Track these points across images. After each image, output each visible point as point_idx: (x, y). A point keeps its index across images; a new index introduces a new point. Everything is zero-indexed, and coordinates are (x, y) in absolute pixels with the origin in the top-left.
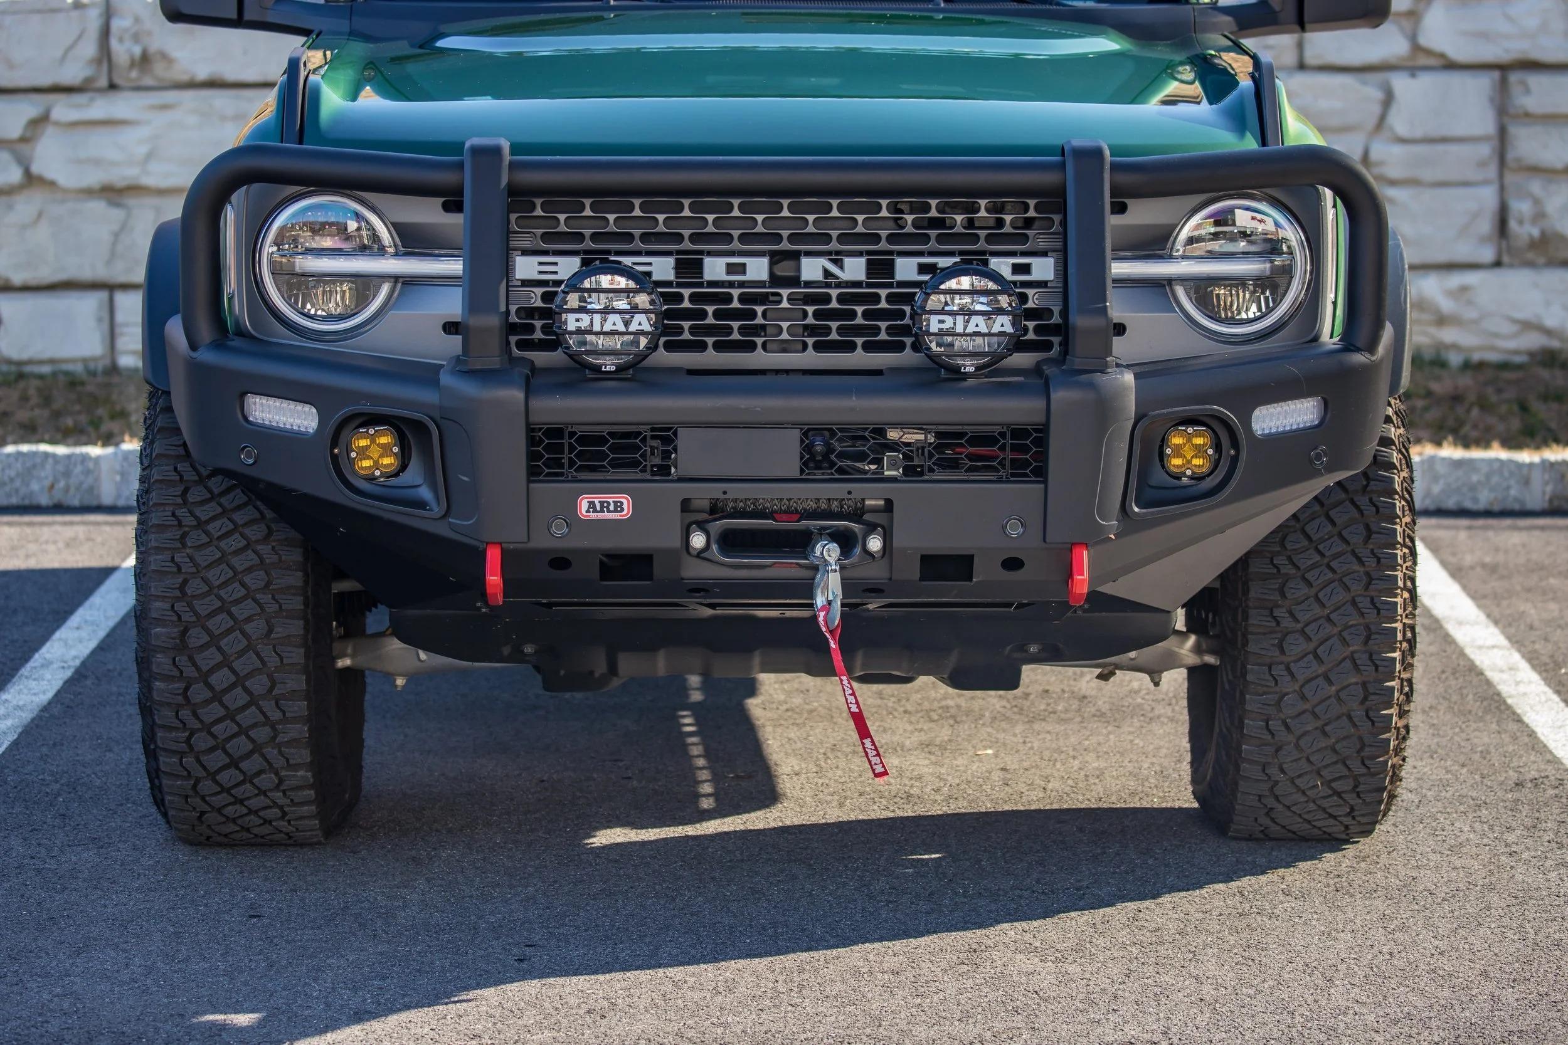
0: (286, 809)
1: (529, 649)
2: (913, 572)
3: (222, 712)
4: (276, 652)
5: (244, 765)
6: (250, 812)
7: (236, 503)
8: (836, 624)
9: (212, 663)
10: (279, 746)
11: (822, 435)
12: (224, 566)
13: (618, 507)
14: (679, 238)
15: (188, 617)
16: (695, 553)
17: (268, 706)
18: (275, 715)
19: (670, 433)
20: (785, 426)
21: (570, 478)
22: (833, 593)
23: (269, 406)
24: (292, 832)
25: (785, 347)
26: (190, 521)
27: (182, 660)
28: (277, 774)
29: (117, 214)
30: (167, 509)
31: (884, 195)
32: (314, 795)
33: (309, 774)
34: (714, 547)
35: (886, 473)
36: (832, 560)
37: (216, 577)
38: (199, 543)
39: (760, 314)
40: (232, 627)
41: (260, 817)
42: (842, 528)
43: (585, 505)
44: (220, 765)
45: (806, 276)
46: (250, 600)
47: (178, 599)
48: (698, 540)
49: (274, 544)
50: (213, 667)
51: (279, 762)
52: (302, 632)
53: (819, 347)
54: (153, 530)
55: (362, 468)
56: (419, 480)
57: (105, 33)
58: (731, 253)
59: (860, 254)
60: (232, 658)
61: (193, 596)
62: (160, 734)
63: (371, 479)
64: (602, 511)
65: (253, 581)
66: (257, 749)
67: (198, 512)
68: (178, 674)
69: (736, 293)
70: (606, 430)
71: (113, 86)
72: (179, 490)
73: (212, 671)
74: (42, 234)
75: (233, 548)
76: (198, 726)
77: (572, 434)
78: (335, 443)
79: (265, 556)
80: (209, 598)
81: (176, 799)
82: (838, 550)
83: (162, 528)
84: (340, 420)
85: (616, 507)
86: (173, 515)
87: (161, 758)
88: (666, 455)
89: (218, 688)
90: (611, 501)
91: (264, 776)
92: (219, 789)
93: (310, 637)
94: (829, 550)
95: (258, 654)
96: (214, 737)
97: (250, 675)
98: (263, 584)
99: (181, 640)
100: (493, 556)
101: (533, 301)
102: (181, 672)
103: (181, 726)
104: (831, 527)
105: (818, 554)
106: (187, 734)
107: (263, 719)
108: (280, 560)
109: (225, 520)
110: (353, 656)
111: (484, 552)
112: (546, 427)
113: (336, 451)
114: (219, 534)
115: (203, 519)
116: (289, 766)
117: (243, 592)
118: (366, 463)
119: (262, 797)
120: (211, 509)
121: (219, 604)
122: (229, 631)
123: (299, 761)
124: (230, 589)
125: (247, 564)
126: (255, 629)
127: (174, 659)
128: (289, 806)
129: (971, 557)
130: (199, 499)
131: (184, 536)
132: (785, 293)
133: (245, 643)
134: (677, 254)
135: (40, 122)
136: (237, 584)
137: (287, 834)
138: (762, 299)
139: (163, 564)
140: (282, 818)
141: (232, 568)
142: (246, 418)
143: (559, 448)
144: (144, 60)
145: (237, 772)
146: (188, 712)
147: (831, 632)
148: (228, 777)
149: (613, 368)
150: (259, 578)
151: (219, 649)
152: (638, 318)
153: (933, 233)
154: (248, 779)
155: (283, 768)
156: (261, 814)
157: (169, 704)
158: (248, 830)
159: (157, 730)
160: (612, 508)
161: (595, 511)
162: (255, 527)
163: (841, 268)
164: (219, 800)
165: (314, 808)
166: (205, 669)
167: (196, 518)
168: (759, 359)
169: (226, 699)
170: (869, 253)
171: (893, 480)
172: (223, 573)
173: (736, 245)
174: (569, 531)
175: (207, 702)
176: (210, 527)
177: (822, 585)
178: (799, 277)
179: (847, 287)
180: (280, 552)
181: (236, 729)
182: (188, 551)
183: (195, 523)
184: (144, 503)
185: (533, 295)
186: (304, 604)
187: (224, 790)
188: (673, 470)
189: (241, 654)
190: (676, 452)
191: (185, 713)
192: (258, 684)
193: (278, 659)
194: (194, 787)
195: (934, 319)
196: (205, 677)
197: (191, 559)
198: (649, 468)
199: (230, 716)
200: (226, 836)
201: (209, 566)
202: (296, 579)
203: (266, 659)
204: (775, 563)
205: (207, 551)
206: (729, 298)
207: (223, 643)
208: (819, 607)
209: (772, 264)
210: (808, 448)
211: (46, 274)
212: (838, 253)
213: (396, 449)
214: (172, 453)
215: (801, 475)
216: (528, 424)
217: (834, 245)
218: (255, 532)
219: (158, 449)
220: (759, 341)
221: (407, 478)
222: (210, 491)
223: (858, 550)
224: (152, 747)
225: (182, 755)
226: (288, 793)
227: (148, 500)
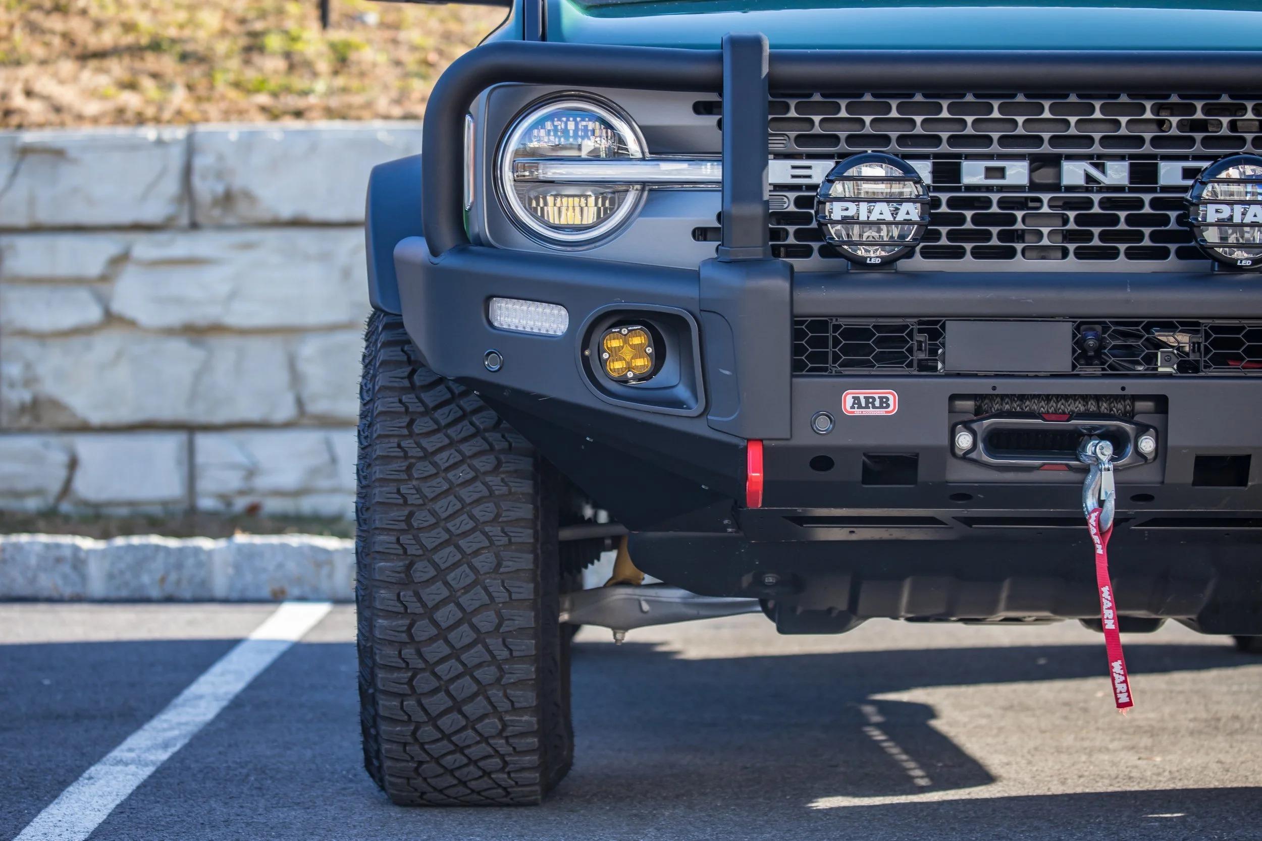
0: (508, 759)
1: (770, 579)
2: (1187, 475)
3: (447, 651)
4: (505, 587)
5: (466, 709)
6: (471, 761)
7: (463, 435)
8: (1109, 525)
9: (438, 598)
10: (505, 687)
11: (1093, 330)
12: (451, 498)
13: (884, 403)
14: (937, 140)
15: (413, 550)
16: (961, 453)
17: (494, 643)
18: (504, 654)
19: (938, 327)
20: (1057, 319)
21: (834, 373)
22: (1106, 493)
23: (515, 310)
24: (512, 787)
25: (1043, 253)
26: (416, 452)
27: (407, 595)
28: (501, 719)
29: (198, 354)
30: (392, 441)
31: (1149, 97)
32: (537, 744)
33: (534, 719)
34: (981, 446)
35: (1160, 370)
36: (1105, 459)
37: (443, 509)
38: (426, 474)
39: (1019, 219)
40: (460, 561)
41: (479, 768)
42: (1112, 429)
43: (849, 401)
44: (442, 708)
45: (1066, 181)
46: (478, 533)
47: (403, 531)
48: (964, 441)
49: (503, 476)
50: (438, 603)
51: (504, 705)
52: (531, 566)
53: (1081, 254)
54: (377, 462)
55: (614, 370)
56: (674, 380)
57: (187, 172)
58: (990, 157)
59: (1122, 158)
60: (459, 594)
61: (419, 529)
62: (381, 674)
63: (623, 381)
64: (867, 407)
65: (483, 512)
66: (482, 689)
67: (424, 442)
68: (402, 610)
69: (995, 197)
70: (870, 323)
71: (194, 226)
72: (406, 419)
73: (437, 607)
74: (122, 375)
75: (460, 481)
76: (421, 665)
77: (836, 327)
78: (585, 344)
79: (494, 488)
80: (436, 531)
81: (394, 747)
82: (1111, 448)
83: (386, 459)
84: (592, 319)
85: (881, 402)
86: (399, 446)
87: (381, 702)
88: (933, 352)
89: (444, 625)
90: (876, 396)
91: (487, 721)
92: (440, 736)
93: (539, 572)
94: (1102, 448)
95: (486, 589)
96: (438, 678)
97: (476, 611)
98: (492, 516)
99: (406, 575)
100: (755, 455)
101: (786, 205)
102: (406, 608)
103: (404, 665)
104: (1102, 426)
105: (1089, 453)
106: (410, 674)
107: (489, 659)
108: (510, 491)
109: (453, 451)
110: (571, 611)
111: (745, 450)
112: (810, 319)
113: (587, 353)
114: (447, 465)
115: (430, 450)
116: (514, 710)
117: (471, 524)
118: (618, 365)
119: (484, 745)
120: (439, 440)
121: (447, 537)
122: (456, 565)
123: (524, 704)
124: (457, 521)
125: (476, 496)
126: (485, 561)
127: (399, 595)
128: (510, 755)
129: (1248, 457)
130: (425, 430)
131: (409, 468)
132: (1046, 197)
133: (472, 577)
134: (934, 158)
135: (120, 260)
136: (465, 516)
137: (505, 789)
138: (1022, 204)
139: (389, 495)
140: (502, 770)
141: (460, 500)
142: (490, 323)
143: (823, 342)
144: (227, 199)
145: (460, 716)
146: (412, 651)
147: (1101, 533)
148: (448, 723)
149: (878, 261)
150: (488, 510)
151: (446, 584)
152: (906, 207)
153: (1198, 136)
154: (471, 724)
155: (506, 712)
156: (481, 764)
157: (391, 642)
158: (464, 783)
159: (377, 671)
160: (877, 403)
161: (860, 407)
162: (484, 458)
163: (1103, 172)
164: (437, 749)
165: (535, 758)
166: (430, 604)
167: (423, 449)
168: (1020, 264)
169: (452, 636)
170: (1131, 157)
171: (1169, 376)
172: (451, 504)
173: (995, 148)
174: (834, 427)
175: (432, 640)
176: (437, 458)
177: (1093, 486)
178: (1060, 183)
179: (1107, 192)
180: (511, 484)
181: (461, 669)
182: (415, 483)
183: (421, 454)
184: (366, 437)
185: (786, 200)
186: (534, 537)
187: (447, 737)
188: (940, 366)
189: (467, 589)
190: (944, 347)
191: (408, 652)
192: (486, 620)
193: (507, 595)
194: (414, 733)
195: (1211, 208)
196: (429, 613)
197: (418, 490)
198: (915, 364)
199: (456, 654)
200: (441, 791)
201: (436, 498)
202: (526, 511)
203: (494, 594)
204: (1045, 464)
205: (434, 482)
206: (988, 203)
207: (450, 578)
208: (1090, 509)
209: (1032, 171)
210: (1079, 343)
211: (125, 414)
212: (1100, 157)
213: (649, 350)
214: (396, 385)
215: (1073, 369)
216: (793, 316)
217: (1097, 149)
218: (484, 464)
219: (381, 381)
220: (1019, 246)
221: (660, 379)
222: (436, 422)
223: (1130, 449)
224: (371, 691)
225: (402, 696)
226: (511, 741)
227: (372, 434)
